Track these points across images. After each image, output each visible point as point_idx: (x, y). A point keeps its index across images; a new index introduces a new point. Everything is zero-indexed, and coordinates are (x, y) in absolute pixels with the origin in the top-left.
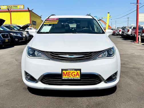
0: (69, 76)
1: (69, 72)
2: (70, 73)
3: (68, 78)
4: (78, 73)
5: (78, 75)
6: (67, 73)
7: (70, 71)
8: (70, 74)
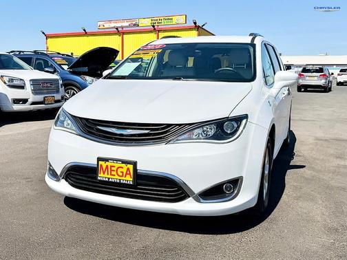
0: (111, 175)
1: (111, 166)
2: (113, 168)
3: (109, 179)
4: (128, 169)
5: (130, 174)
6: (107, 166)
7: (113, 164)
8: (114, 171)
